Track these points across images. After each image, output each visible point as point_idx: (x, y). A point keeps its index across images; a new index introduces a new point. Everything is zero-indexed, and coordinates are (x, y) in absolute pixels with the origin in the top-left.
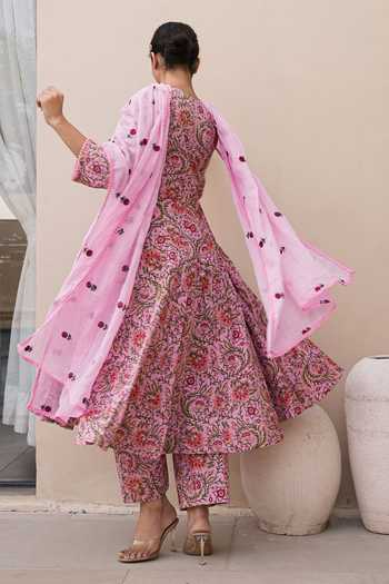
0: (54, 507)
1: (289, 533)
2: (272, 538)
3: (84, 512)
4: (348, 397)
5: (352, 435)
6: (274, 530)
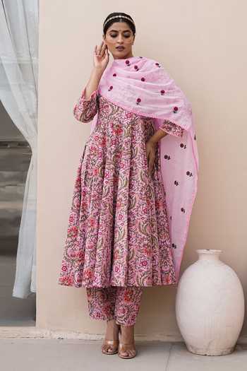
0: (48, 335)
1: (208, 354)
6: (198, 352)
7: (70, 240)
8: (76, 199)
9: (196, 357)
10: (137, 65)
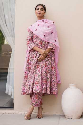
0: (18, 112)
3: (25, 114)
6: (69, 118)
7: (25, 80)
8: (27, 66)
9: (68, 119)
10: (46, 21)
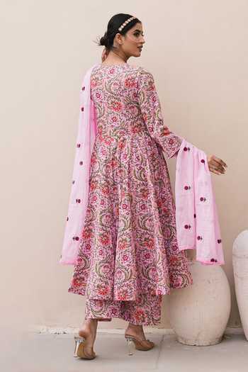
0: (45, 330)
1: (197, 345)
2: (187, 348)
3: (65, 333)
4: (234, 255)
5: (237, 280)
